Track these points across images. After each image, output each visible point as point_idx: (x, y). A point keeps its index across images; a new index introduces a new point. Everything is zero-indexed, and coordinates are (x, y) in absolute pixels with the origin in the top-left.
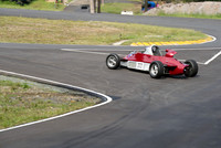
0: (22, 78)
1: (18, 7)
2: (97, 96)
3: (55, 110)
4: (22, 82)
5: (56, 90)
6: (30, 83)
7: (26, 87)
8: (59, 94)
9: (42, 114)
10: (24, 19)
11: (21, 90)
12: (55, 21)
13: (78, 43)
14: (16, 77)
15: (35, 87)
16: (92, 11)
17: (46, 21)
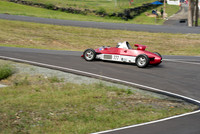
0: (126, 84)
1: (123, 22)
2: (195, 103)
3: (156, 115)
4: (126, 88)
5: (156, 96)
6: (132, 89)
7: (129, 92)
8: (159, 100)
9: (144, 118)
10: (128, 32)
11: (125, 96)
12: (155, 34)
13: (176, 54)
14: (121, 83)
15: (138, 93)
16: (190, 25)
17: (147, 33)
